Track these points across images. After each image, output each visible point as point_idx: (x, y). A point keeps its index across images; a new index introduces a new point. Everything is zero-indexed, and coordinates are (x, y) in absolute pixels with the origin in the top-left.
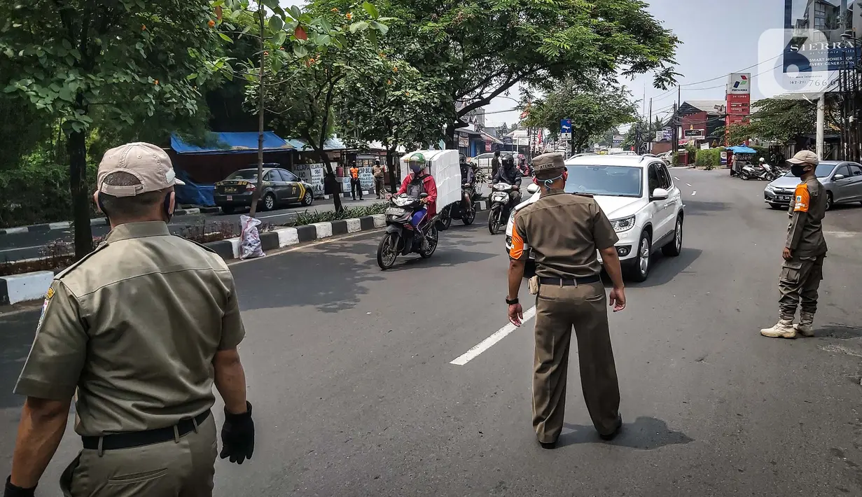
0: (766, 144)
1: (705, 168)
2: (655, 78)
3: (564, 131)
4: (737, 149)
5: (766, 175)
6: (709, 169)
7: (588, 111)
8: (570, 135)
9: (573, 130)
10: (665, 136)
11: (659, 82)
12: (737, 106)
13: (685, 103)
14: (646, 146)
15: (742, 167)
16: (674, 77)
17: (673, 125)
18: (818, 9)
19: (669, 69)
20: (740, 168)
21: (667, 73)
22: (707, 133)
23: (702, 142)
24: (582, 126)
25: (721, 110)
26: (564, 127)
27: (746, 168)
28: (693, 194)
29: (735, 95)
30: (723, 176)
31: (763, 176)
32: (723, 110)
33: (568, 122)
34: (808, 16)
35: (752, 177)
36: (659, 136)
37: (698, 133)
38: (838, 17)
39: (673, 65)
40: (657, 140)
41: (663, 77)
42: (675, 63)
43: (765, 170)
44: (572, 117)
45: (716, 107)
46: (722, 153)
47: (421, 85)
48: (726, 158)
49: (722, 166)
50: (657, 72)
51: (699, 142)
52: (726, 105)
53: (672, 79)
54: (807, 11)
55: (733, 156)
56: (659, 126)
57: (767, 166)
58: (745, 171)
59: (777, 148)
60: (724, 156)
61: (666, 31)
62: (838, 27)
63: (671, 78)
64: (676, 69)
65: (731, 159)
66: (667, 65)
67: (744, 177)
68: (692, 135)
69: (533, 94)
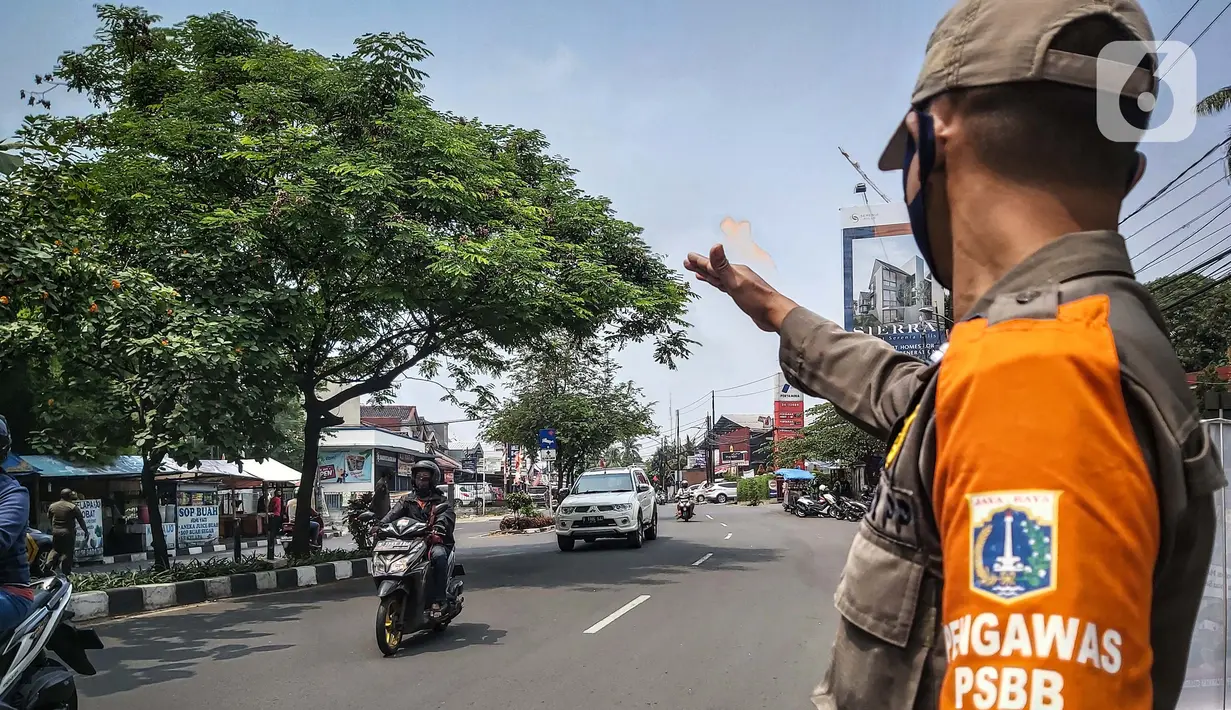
0: (828, 467)
1: (749, 503)
2: (656, 347)
3: (545, 446)
4: (789, 473)
5: (828, 510)
6: (755, 505)
7: (579, 417)
8: (553, 453)
9: (558, 446)
10: (697, 462)
11: (664, 354)
12: (788, 418)
13: (722, 417)
14: (674, 476)
15: (797, 499)
16: (688, 346)
17: (708, 447)
18: (886, 277)
19: (678, 334)
20: (794, 501)
21: (677, 340)
22: (751, 457)
23: (746, 468)
24: (571, 441)
25: (767, 423)
26: (545, 440)
27: (802, 500)
28: (728, 538)
29: (784, 402)
30: (773, 513)
31: (825, 511)
32: (770, 423)
33: (551, 433)
34: (874, 288)
35: (811, 513)
36: (691, 463)
37: (740, 457)
38: (913, 290)
39: (685, 328)
40: (688, 467)
41: (669, 346)
42: (687, 325)
43: (827, 502)
44: (556, 427)
45: (761, 419)
46: (770, 482)
47: (199, 328)
48: (775, 488)
49: (772, 500)
50: (660, 338)
51: (741, 469)
52: (773, 416)
53: (683, 349)
54: (873, 281)
55: (784, 484)
56: (690, 449)
57: (829, 497)
58: (801, 504)
59: (841, 472)
60: (773, 486)
61: (671, 272)
62: (913, 303)
63: (681, 348)
64: (689, 334)
65: (782, 488)
66: (675, 327)
67: (800, 514)
68: (732, 459)
69: (472, 376)
